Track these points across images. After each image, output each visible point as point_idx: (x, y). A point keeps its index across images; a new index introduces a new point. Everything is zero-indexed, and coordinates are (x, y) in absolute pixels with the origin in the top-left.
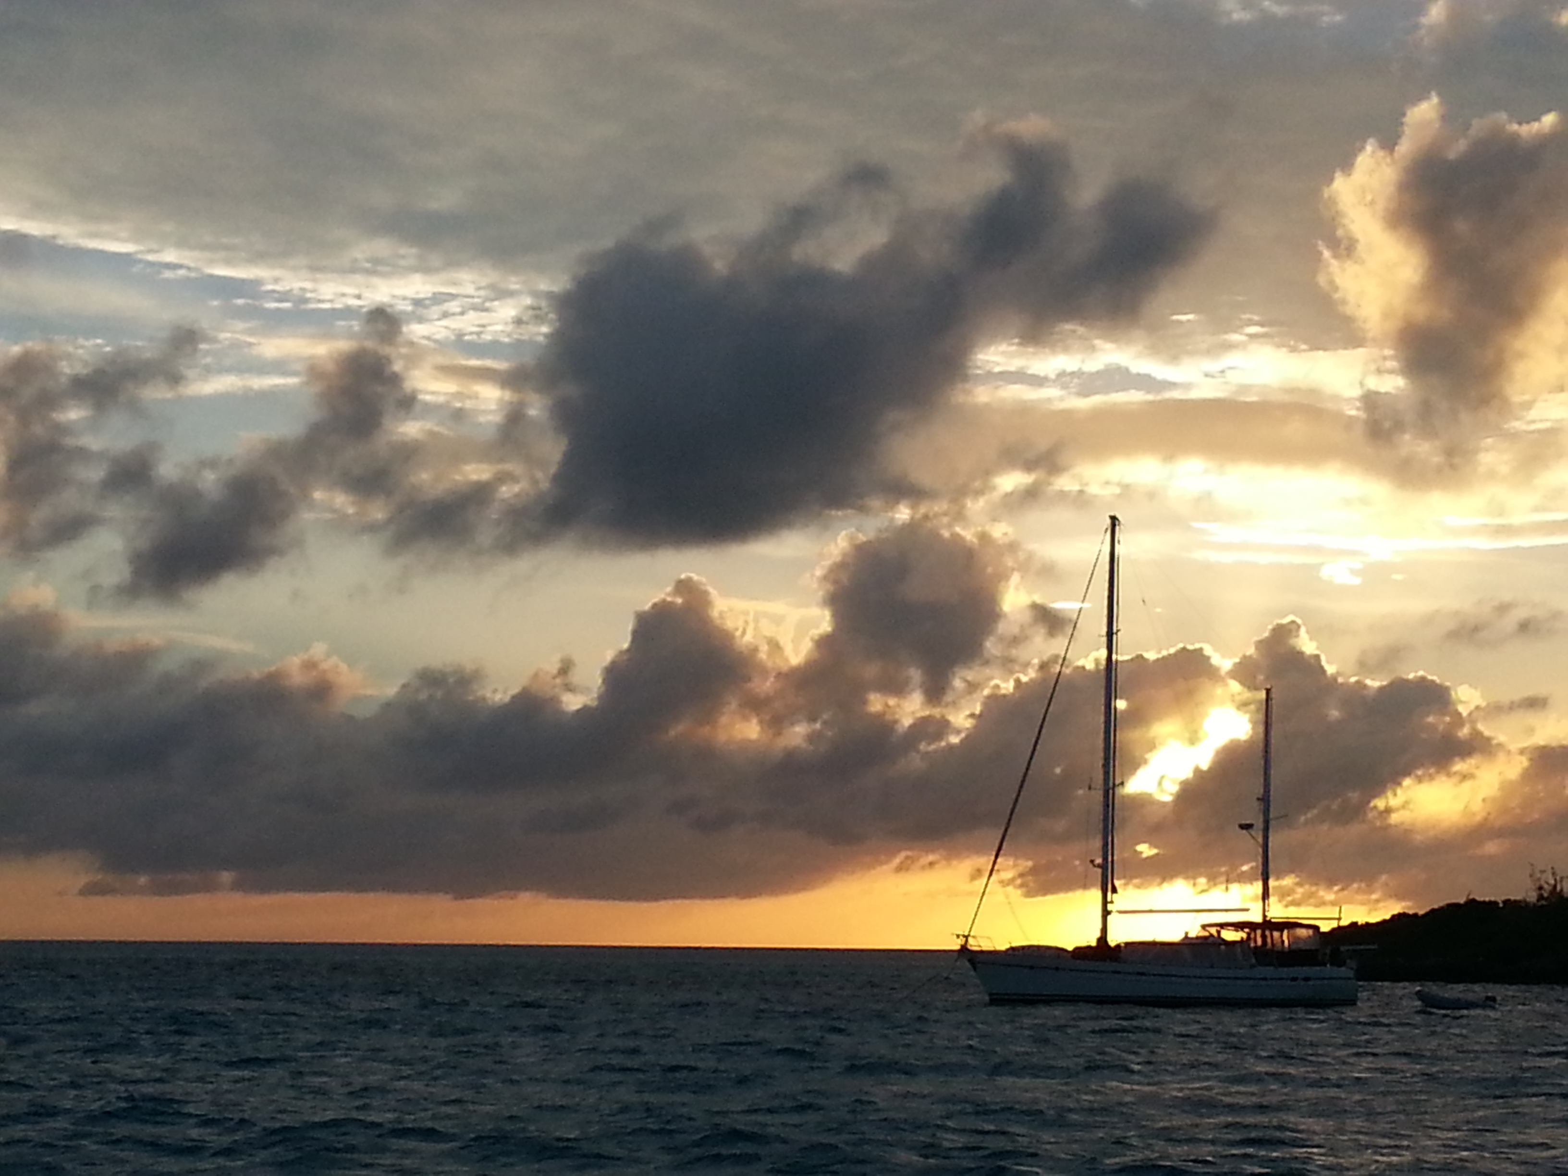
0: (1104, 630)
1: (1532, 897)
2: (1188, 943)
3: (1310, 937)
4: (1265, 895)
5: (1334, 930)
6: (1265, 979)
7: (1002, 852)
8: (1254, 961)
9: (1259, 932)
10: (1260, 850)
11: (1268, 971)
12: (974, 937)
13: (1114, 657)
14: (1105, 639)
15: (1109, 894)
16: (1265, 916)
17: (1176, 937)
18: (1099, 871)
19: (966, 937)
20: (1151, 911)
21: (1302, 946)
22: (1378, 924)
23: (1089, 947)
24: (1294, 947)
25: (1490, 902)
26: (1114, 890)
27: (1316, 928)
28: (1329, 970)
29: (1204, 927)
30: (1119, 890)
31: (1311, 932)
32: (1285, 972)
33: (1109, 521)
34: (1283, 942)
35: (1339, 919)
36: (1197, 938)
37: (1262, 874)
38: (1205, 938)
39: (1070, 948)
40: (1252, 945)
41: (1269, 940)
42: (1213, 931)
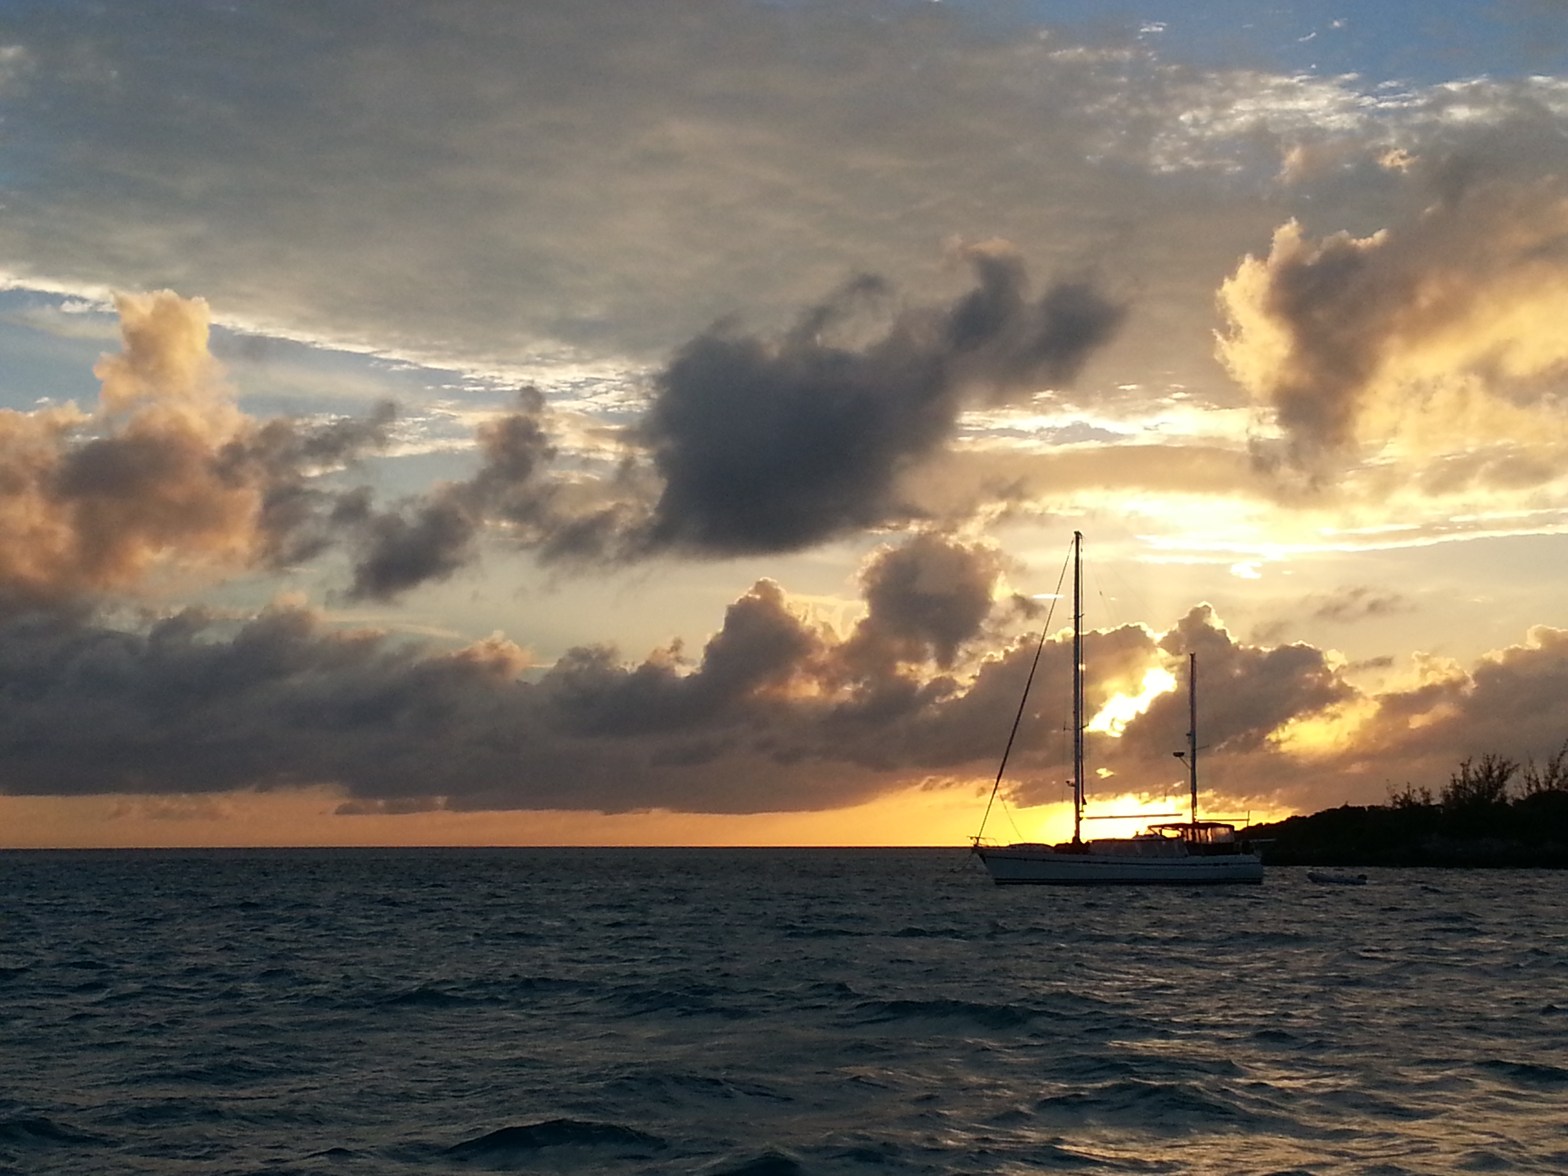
0: (1073, 614)
1: (1389, 804)
2: (1140, 841)
3: (1227, 834)
4: (1194, 804)
5: (1244, 829)
6: (1195, 865)
7: (1003, 775)
8: (1187, 851)
9: (1190, 831)
10: (1190, 771)
11: (1196, 859)
12: (983, 838)
13: (1080, 633)
14: (1073, 621)
15: (1081, 804)
16: (1194, 819)
17: (1129, 835)
18: (1073, 788)
19: (978, 839)
20: (1111, 817)
21: (1221, 841)
22: (1277, 824)
23: (1067, 844)
24: (1216, 841)
25: (1359, 807)
26: (1084, 803)
27: (1232, 827)
28: (1242, 857)
29: (1150, 828)
30: (1087, 801)
31: (1227, 830)
32: (1209, 859)
33: (1074, 536)
34: (1207, 838)
35: (1248, 820)
36: (1145, 836)
37: (1192, 789)
38: (1151, 836)
39: (1053, 844)
40: (1185, 839)
41: (1197, 837)
42: (1157, 830)
